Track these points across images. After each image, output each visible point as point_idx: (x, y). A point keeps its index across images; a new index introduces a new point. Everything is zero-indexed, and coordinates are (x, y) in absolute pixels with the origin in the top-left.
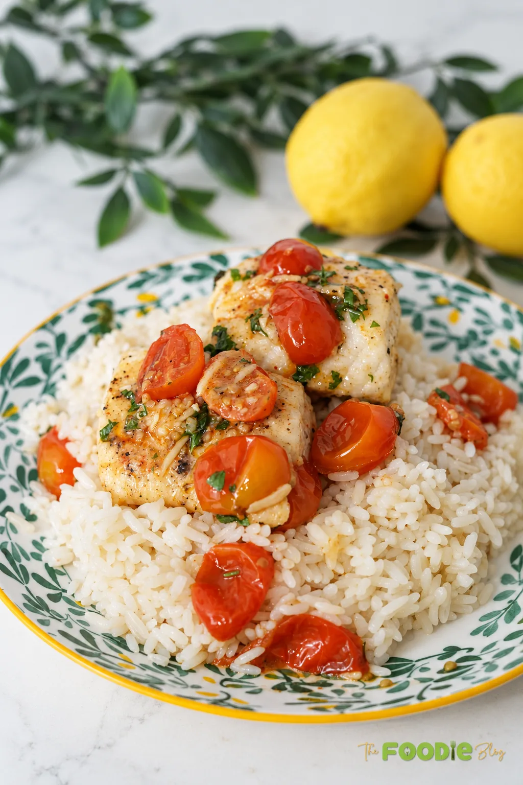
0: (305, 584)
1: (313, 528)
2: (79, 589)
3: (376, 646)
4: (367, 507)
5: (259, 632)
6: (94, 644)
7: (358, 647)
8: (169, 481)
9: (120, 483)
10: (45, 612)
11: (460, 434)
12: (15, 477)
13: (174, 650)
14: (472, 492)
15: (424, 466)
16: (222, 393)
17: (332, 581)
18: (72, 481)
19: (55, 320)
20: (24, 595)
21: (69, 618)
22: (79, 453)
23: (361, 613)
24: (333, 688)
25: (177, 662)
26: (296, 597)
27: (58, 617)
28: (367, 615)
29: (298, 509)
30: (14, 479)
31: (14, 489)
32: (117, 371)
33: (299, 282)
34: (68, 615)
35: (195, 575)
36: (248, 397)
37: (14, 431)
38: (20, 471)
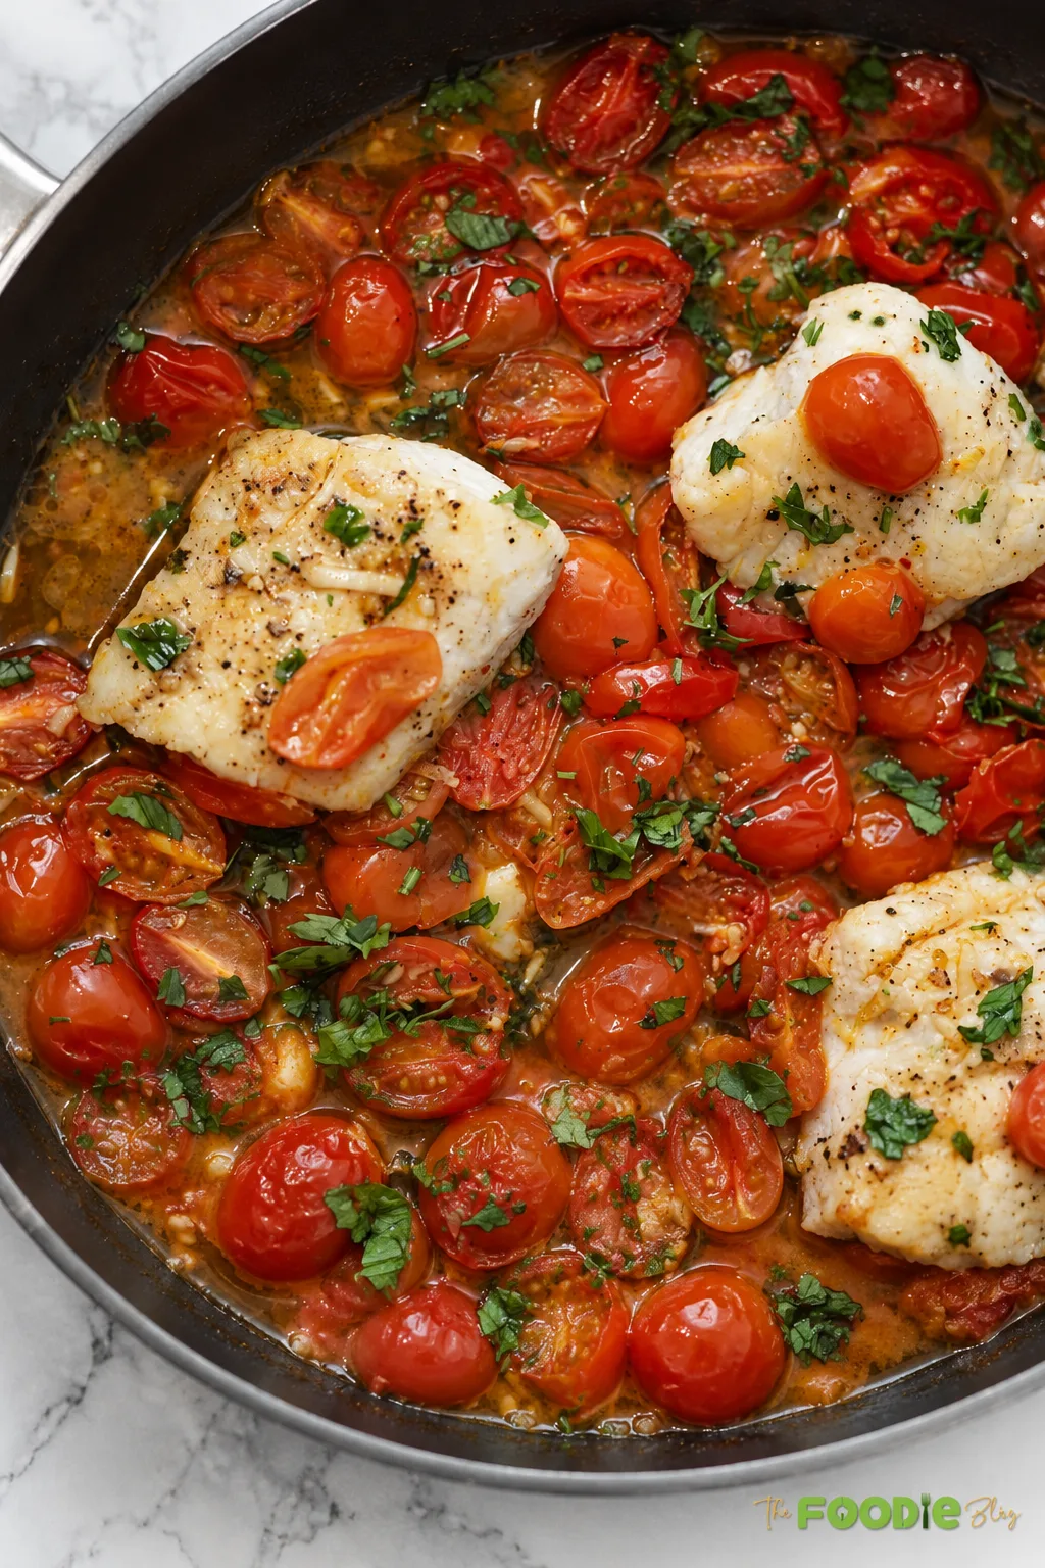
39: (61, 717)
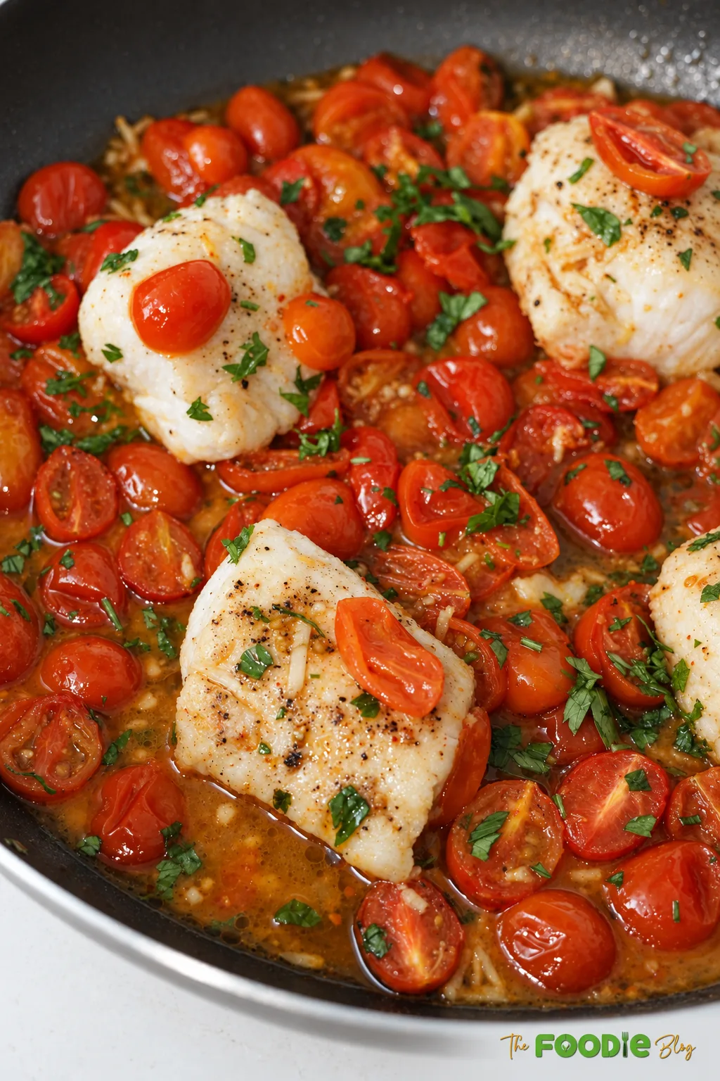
39: (414, 901)
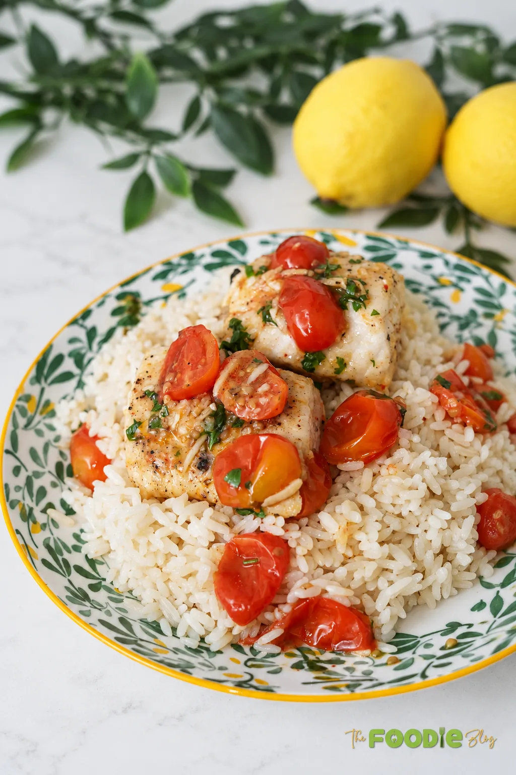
0: (317, 567)
1: (324, 517)
2: (116, 577)
3: (382, 623)
4: (373, 495)
5: (278, 615)
6: (131, 630)
7: (366, 626)
8: (190, 476)
9: (148, 479)
10: (87, 603)
11: (459, 420)
12: (55, 473)
13: (203, 633)
14: (470, 476)
15: (426, 455)
16: (236, 394)
17: (343, 564)
18: (103, 478)
19: (86, 314)
20: (67, 588)
21: (108, 607)
22: (108, 450)
23: (369, 593)
24: (345, 665)
25: (205, 643)
26: (310, 580)
27: (98, 607)
28: (374, 595)
29: (309, 500)
30: (53, 474)
31: (54, 485)
32: (140, 371)
33: (306, 276)
34: (107, 603)
35: (218, 563)
36: (261, 397)
37: (51, 428)
38: (59, 466)
